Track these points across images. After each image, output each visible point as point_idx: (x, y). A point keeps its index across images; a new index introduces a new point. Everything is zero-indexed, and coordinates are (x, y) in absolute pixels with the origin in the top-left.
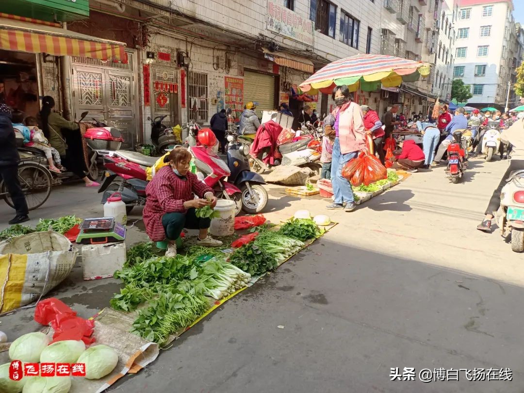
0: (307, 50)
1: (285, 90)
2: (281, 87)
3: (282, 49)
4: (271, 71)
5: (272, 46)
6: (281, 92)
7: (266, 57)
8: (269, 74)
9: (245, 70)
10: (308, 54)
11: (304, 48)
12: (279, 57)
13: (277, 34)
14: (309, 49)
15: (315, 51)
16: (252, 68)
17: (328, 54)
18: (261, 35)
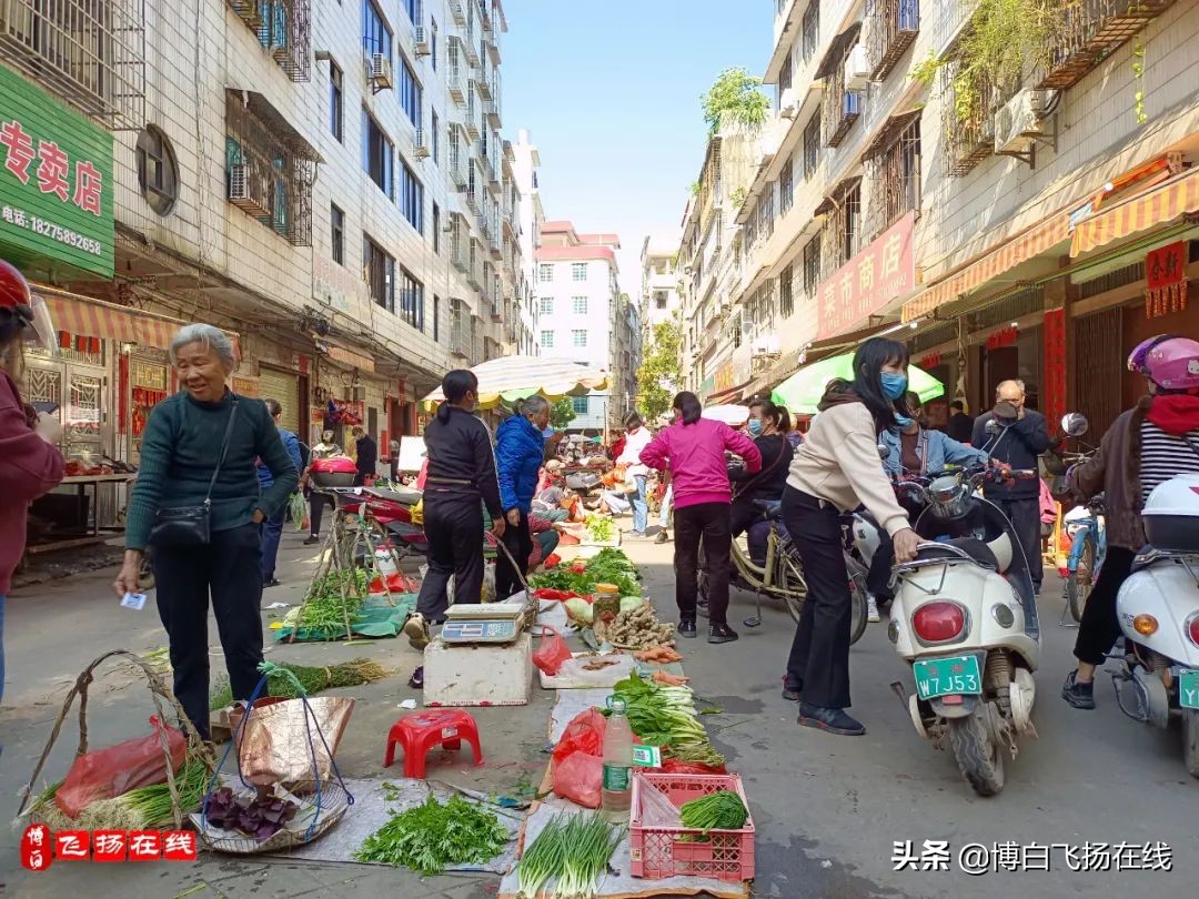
0: (363, 334)
1: (319, 402)
2: (312, 398)
3: (336, 333)
4: (297, 368)
5: (323, 328)
6: (311, 406)
7: (318, 345)
8: (292, 374)
9: (260, 366)
10: (366, 340)
11: (358, 330)
12: (333, 346)
13: (326, 306)
14: (366, 331)
15: (376, 337)
16: (270, 361)
17: (389, 340)
18: (307, 307)
